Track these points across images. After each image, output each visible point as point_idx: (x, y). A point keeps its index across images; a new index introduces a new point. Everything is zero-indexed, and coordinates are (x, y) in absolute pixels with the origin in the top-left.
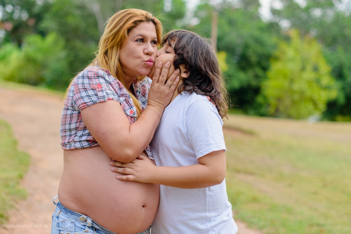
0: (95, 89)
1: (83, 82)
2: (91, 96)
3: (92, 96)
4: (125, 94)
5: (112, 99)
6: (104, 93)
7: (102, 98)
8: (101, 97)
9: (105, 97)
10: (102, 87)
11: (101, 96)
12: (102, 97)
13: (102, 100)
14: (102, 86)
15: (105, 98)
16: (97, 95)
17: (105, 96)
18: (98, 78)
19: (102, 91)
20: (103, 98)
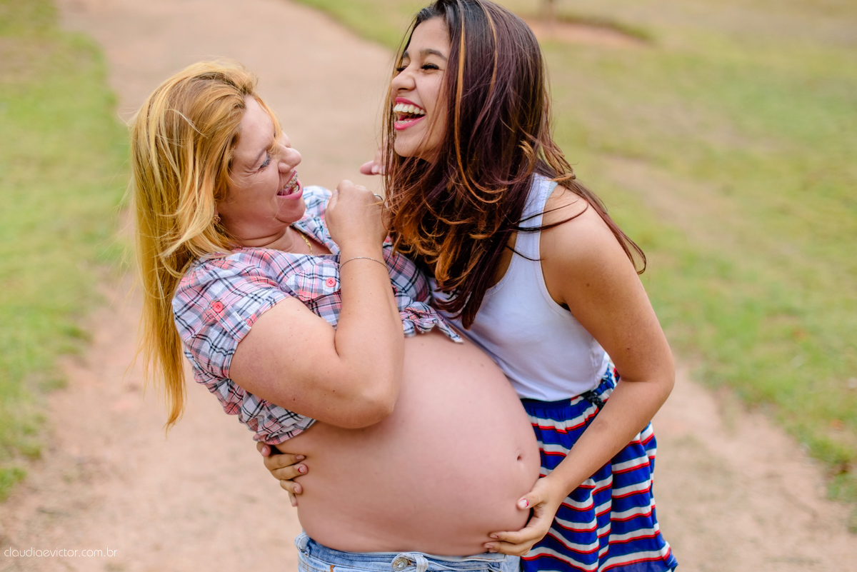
0: (215, 322)
1: (186, 326)
2: (218, 344)
3: (219, 342)
4: (288, 267)
5: (258, 316)
6: (234, 317)
7: (237, 332)
8: (234, 331)
9: (242, 324)
10: (224, 305)
11: (234, 329)
12: (236, 329)
13: (239, 335)
14: (224, 303)
15: (242, 327)
16: (224, 331)
17: (240, 323)
18: (206, 291)
19: (229, 314)
20: (240, 329)
